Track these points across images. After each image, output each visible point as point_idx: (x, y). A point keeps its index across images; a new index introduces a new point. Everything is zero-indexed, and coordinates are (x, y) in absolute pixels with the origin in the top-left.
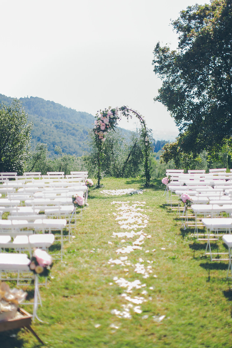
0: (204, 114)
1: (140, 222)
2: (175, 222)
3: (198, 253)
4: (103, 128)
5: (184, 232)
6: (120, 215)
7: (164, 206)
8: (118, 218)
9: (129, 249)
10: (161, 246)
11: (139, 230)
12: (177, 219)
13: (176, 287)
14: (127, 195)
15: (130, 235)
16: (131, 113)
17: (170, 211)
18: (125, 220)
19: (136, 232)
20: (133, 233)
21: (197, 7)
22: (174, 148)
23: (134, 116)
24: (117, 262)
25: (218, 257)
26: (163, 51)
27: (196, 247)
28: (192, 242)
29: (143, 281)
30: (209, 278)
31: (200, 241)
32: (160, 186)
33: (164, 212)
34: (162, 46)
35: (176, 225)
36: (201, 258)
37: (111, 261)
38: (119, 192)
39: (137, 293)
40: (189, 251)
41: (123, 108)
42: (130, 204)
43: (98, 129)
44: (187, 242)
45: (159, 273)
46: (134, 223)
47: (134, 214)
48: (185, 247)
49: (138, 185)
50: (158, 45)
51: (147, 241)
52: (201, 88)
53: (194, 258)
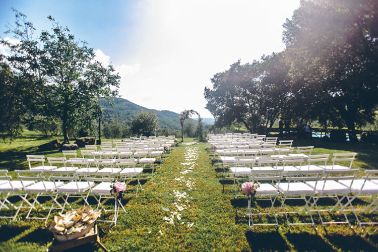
0: (224, 113)
1: (194, 157)
2: (210, 157)
3: (219, 174)
4: (183, 118)
5: (214, 162)
6: (187, 154)
7: (206, 149)
8: (186, 155)
9: (186, 172)
10: (202, 170)
11: (193, 161)
12: (211, 156)
13: (205, 197)
14: (193, 145)
15: (188, 164)
16: (194, 113)
17: (209, 152)
18: (188, 156)
19: (191, 162)
20: (190, 163)
21: (220, 73)
22: (213, 126)
23: (196, 113)
24: (178, 179)
25: (229, 176)
26: (208, 90)
27: (218, 170)
28: (216, 168)
29: (188, 192)
30: (223, 190)
31: (220, 167)
32: (205, 141)
33: (206, 152)
34: (207, 88)
35: (210, 158)
36: (220, 177)
37: (176, 179)
38: (189, 144)
39: (183, 201)
40: (214, 172)
41: (191, 111)
42: (192, 149)
43: (182, 119)
44: (214, 168)
45: (197, 187)
46: (192, 158)
47: (193, 153)
48: (213, 170)
49: (198, 141)
50: (206, 88)
51: (196, 167)
52: (223, 104)
53: (217, 177)
